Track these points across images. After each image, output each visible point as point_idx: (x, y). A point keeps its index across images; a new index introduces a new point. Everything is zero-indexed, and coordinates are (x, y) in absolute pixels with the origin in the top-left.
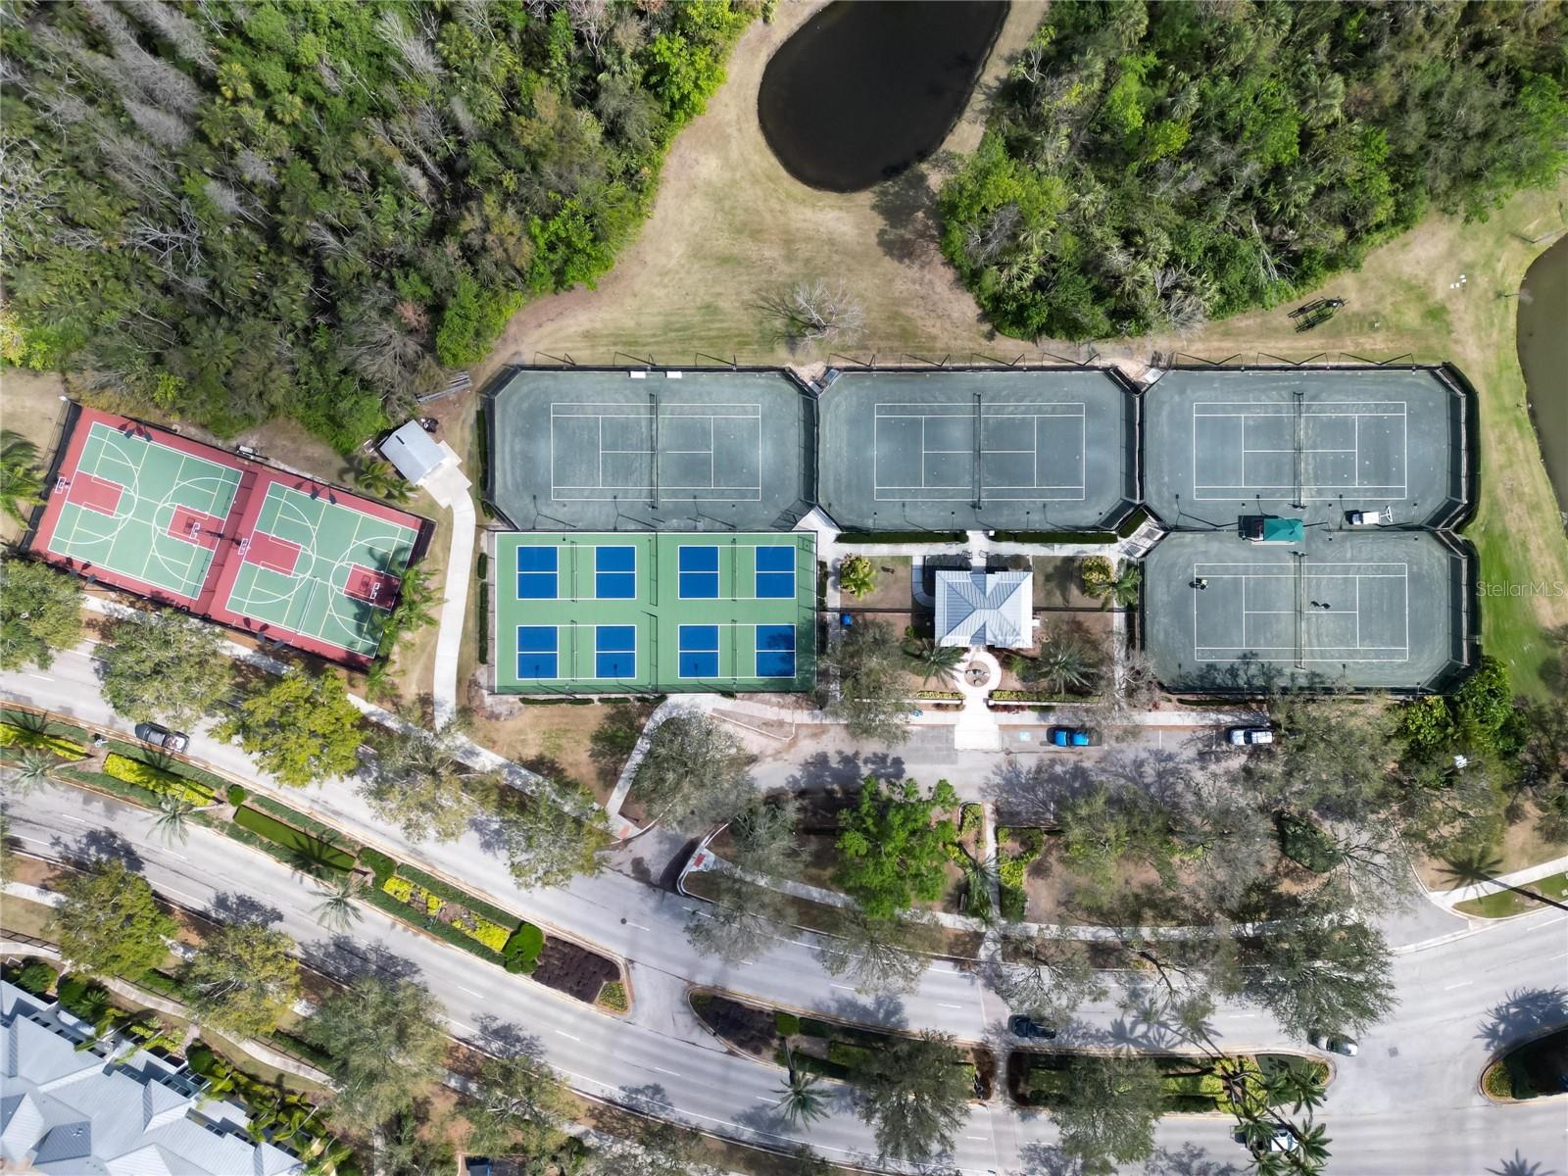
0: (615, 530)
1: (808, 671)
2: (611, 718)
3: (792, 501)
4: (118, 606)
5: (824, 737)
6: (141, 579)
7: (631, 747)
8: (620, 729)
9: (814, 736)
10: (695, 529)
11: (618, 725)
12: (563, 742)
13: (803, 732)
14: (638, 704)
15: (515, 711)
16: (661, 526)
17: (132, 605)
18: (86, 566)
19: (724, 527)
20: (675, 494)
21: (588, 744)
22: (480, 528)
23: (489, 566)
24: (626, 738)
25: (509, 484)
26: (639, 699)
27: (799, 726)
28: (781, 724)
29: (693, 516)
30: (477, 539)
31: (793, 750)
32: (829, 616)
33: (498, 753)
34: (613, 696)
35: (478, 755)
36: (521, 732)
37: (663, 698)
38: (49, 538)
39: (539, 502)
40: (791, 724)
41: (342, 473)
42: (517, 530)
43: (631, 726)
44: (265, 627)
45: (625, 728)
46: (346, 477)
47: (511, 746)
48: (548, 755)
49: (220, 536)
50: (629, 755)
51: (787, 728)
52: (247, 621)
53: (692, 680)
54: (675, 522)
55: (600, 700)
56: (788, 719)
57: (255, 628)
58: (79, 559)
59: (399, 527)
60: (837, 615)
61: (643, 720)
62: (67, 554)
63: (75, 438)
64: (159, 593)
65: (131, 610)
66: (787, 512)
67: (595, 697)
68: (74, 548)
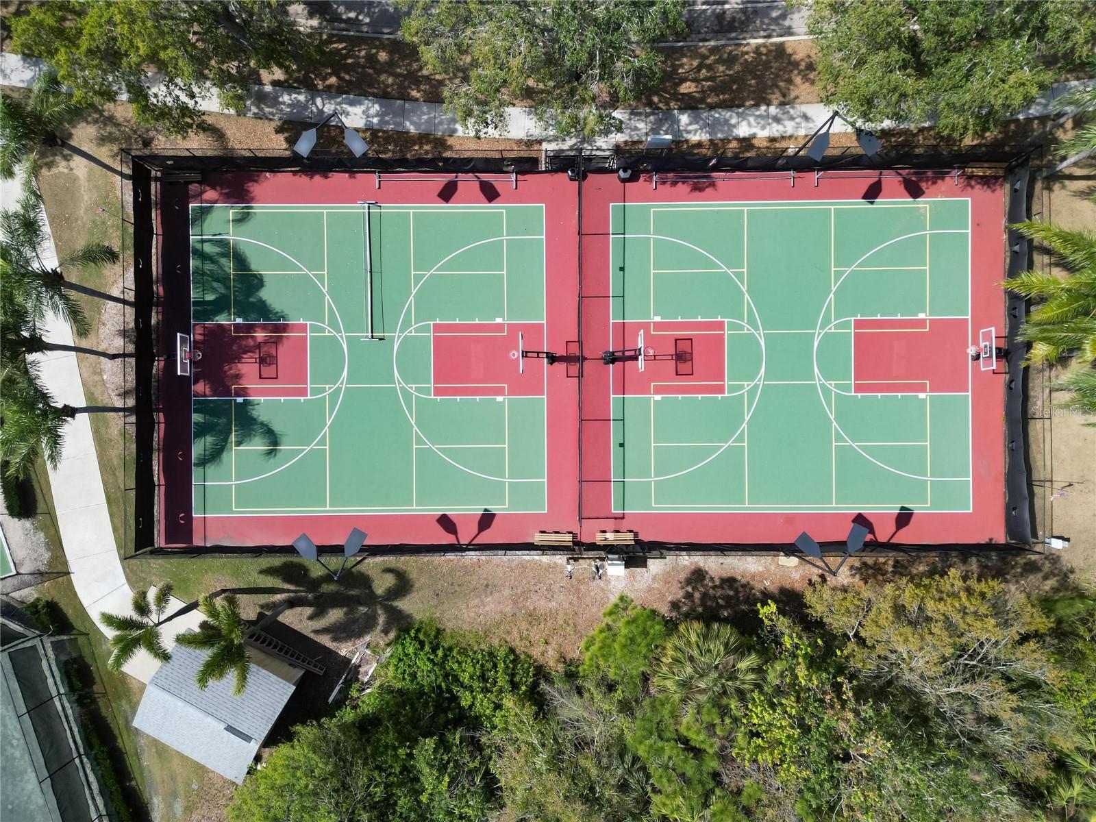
4: (775, 130)
6: (745, 207)
17: (746, 142)
18: (872, 193)
22: (57, 570)
30: (55, 543)
38: (977, 225)
41: (403, 586)
44: (447, 194)
46: (390, 581)
49: (612, 359)
52: (490, 194)
57: (468, 182)
58: (894, 203)
59: (238, 511)
62: (923, 203)
63: (1000, 462)
64: (697, 188)
65: (743, 131)
68: (916, 221)
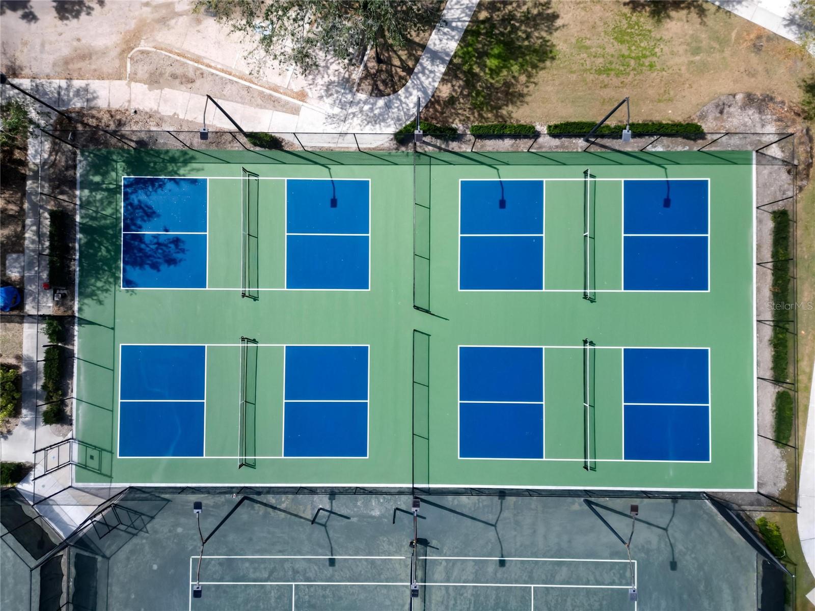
0: (502, 494)
1: (95, 187)
2: (512, 95)
3: (122, 555)
5: (66, 51)
7: (469, 35)
8: (494, 72)
9: (86, 55)
10: (333, 493)
11: (497, 81)
12: (613, 48)
13: (108, 64)
14: (458, 125)
15: (713, 114)
16: (405, 502)
19: (271, 499)
20: (377, 571)
21: (560, 41)
22: (787, 504)
23: (769, 418)
24: (483, 54)
25: (727, 594)
26: (455, 136)
27: (118, 75)
28: (155, 80)
29: (336, 522)
30: (794, 478)
31: (132, 25)
32: (49, 306)
33: (749, 26)
34: (507, 143)
35: (792, 22)
36: (702, 69)
37: (403, 138)
39: (665, 556)
40: (133, 78)
42: (711, 497)
43: (471, 80)
45: (485, 76)
47: (723, 42)
48: (644, 19)
50: (474, 20)
51: (143, 70)
53: (341, 174)
54: (377, 508)
55: (536, 135)
56: (139, 89)
60: (30, 308)
61: (445, 92)
66: (134, 531)
67: (546, 141)
